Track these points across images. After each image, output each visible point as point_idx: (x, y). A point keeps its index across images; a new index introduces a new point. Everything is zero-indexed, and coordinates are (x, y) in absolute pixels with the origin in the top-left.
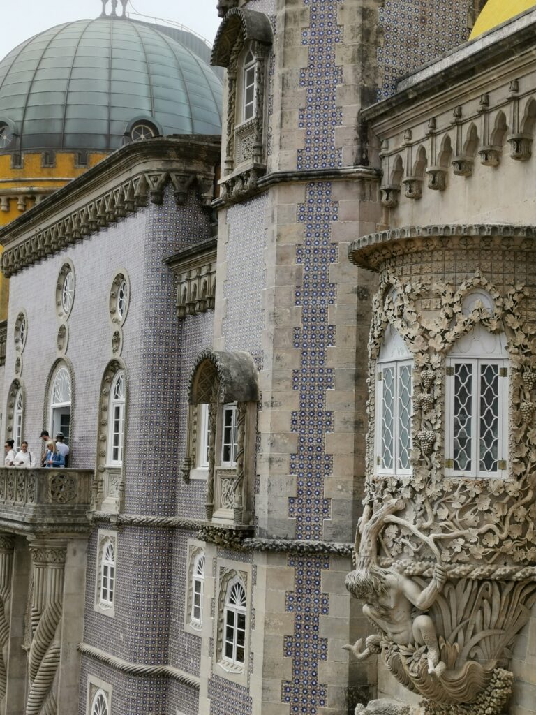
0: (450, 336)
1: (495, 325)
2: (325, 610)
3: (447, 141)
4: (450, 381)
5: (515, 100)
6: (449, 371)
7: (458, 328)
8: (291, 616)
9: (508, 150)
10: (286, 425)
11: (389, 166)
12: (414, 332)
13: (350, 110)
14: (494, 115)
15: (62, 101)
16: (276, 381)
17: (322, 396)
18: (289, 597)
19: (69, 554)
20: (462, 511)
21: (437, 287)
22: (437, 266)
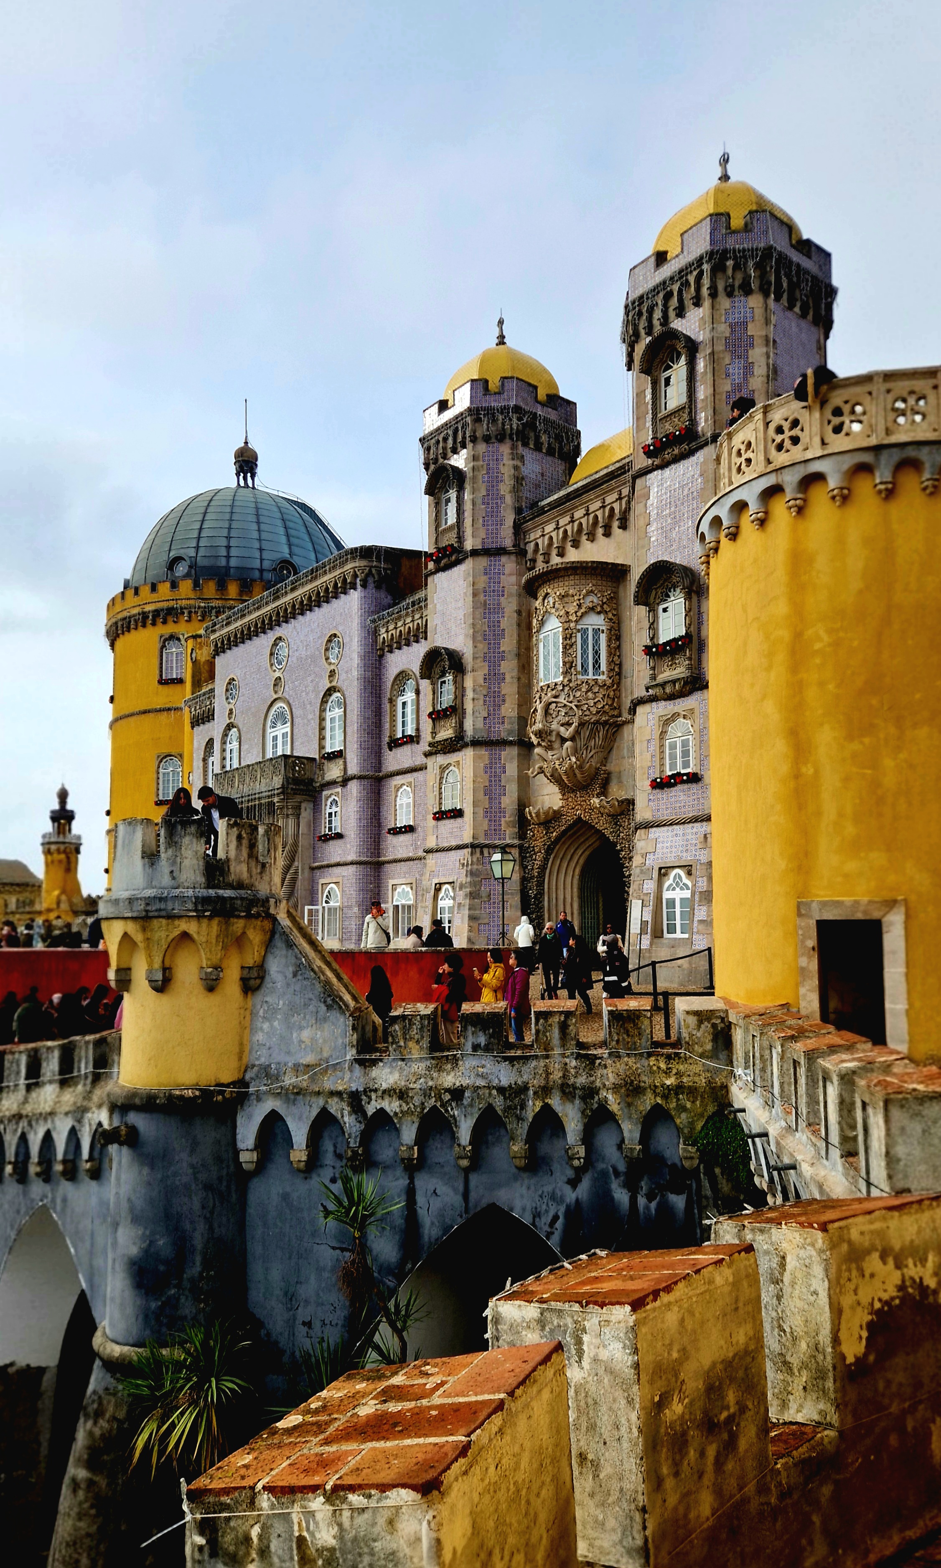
0: (579, 614)
1: (599, 609)
2: (505, 772)
3: (566, 531)
4: (579, 635)
5: (603, 507)
6: (579, 631)
7: (583, 610)
8: (487, 776)
9: (600, 531)
10: (482, 681)
11: (531, 547)
12: (562, 613)
13: (510, 518)
14: (592, 516)
15: (225, 544)
16: (475, 658)
17: (499, 666)
18: (486, 767)
19: (302, 810)
20: (586, 692)
21: (571, 592)
22: (572, 583)
